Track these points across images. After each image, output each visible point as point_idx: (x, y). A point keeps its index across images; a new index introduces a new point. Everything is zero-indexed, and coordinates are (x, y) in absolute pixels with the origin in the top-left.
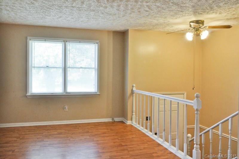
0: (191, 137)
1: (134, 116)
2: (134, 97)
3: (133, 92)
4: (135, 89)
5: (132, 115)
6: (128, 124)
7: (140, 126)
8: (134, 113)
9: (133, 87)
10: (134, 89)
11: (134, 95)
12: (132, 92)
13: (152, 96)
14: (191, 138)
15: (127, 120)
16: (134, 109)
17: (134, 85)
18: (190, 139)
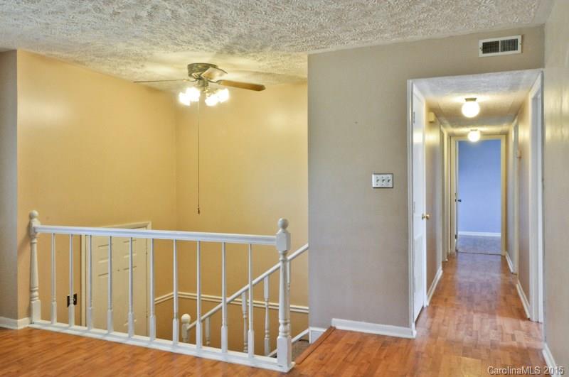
0: (189, 321)
1: (37, 303)
2: (35, 246)
3: (32, 233)
4: (39, 222)
5: (31, 298)
6: (20, 327)
7: (70, 326)
8: (36, 294)
9: (31, 217)
10: (36, 223)
11: (35, 241)
12: (30, 233)
13: (81, 236)
14: (190, 323)
15: (17, 318)
16: (36, 283)
17: (36, 213)
18: (189, 326)
